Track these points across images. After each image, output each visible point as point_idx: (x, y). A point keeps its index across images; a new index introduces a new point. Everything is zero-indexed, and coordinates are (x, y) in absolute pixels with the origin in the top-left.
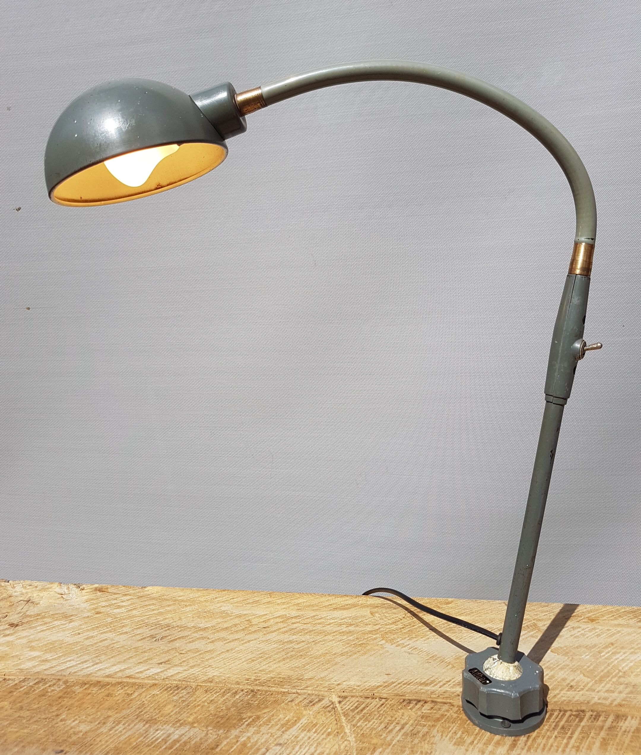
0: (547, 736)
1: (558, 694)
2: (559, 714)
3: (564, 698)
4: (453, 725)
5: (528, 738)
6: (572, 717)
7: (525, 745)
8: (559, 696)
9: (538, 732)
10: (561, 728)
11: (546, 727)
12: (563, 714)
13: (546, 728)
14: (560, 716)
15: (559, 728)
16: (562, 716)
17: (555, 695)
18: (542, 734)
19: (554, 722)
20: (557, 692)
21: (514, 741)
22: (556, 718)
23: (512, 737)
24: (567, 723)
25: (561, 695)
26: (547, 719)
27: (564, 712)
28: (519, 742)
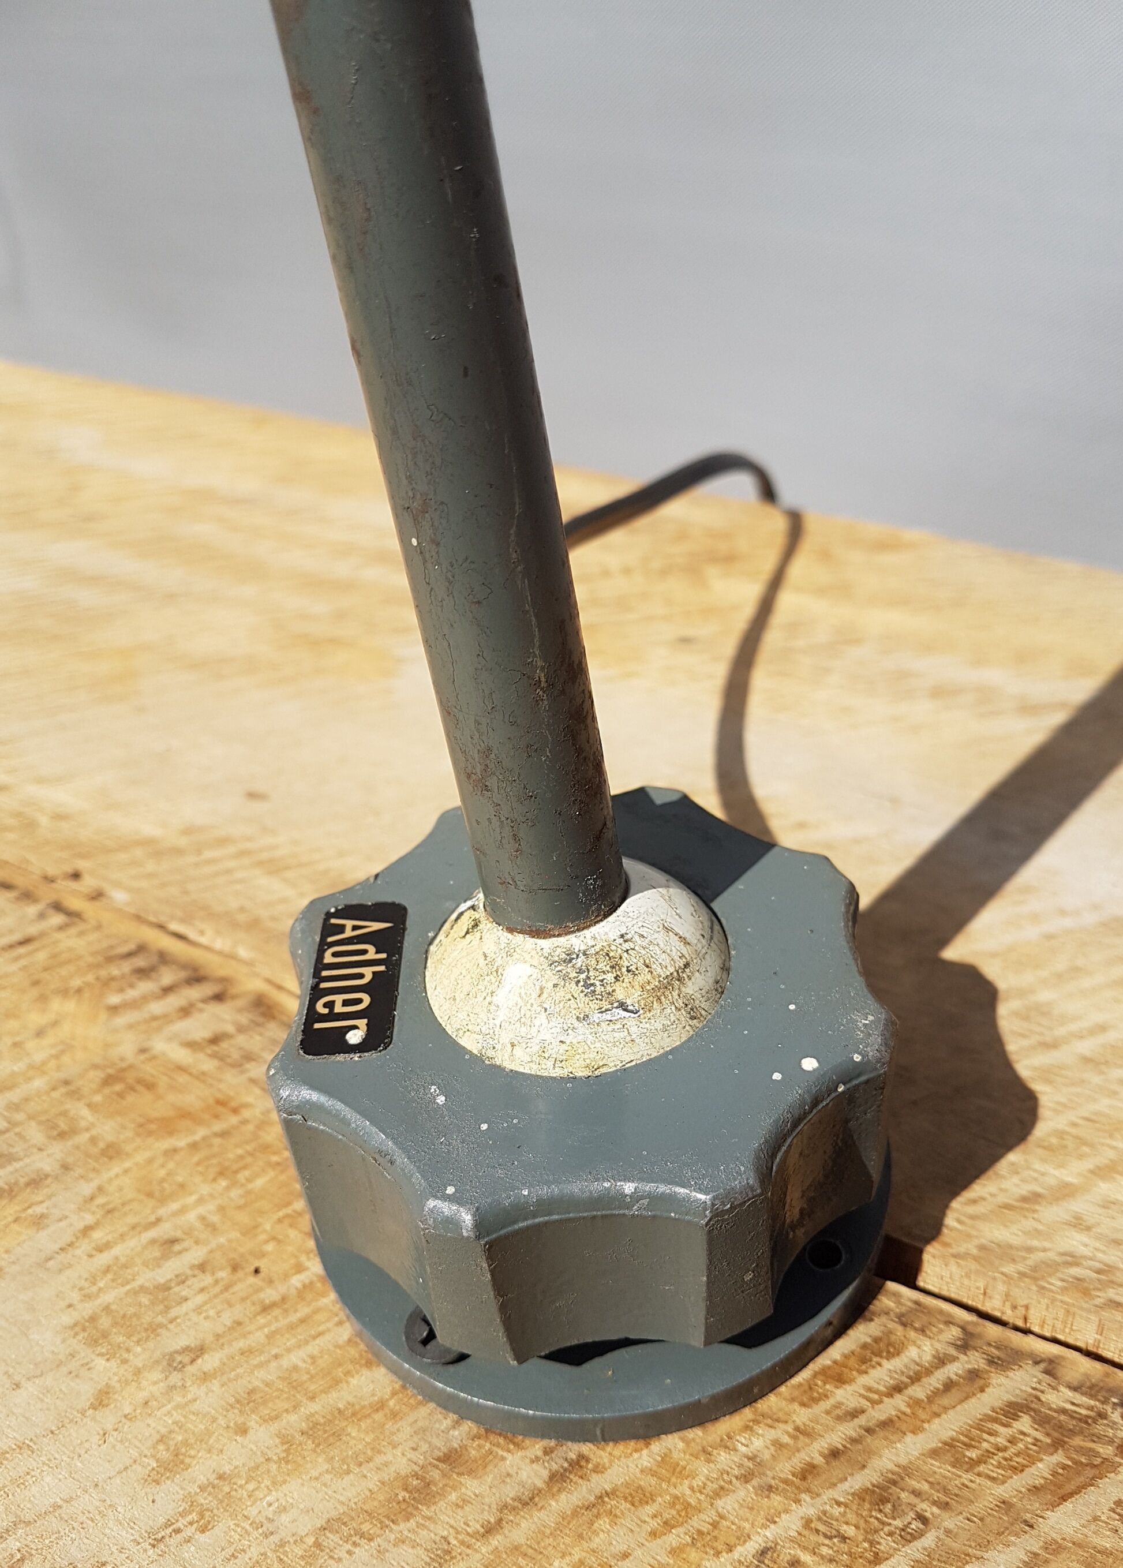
0: (700, 1522)
1: (1065, 1192)
2: (941, 1361)
3: (1076, 1242)
4: (205, 1189)
5: (558, 1479)
6: (1024, 1424)
7: (489, 1530)
8: (1051, 1213)
9: (665, 1458)
10: (862, 1495)
11: (759, 1442)
12: (974, 1375)
13: (757, 1443)
14: (936, 1380)
15: (858, 1481)
16: (949, 1386)
17: (1034, 1198)
18: (683, 1489)
19: (855, 1414)
20: (1071, 1173)
21: (451, 1459)
22: (898, 1389)
23: (456, 1424)
24: (941, 1469)
25: (1078, 1206)
26: (825, 1373)
27: (991, 1362)
28: (471, 1486)
